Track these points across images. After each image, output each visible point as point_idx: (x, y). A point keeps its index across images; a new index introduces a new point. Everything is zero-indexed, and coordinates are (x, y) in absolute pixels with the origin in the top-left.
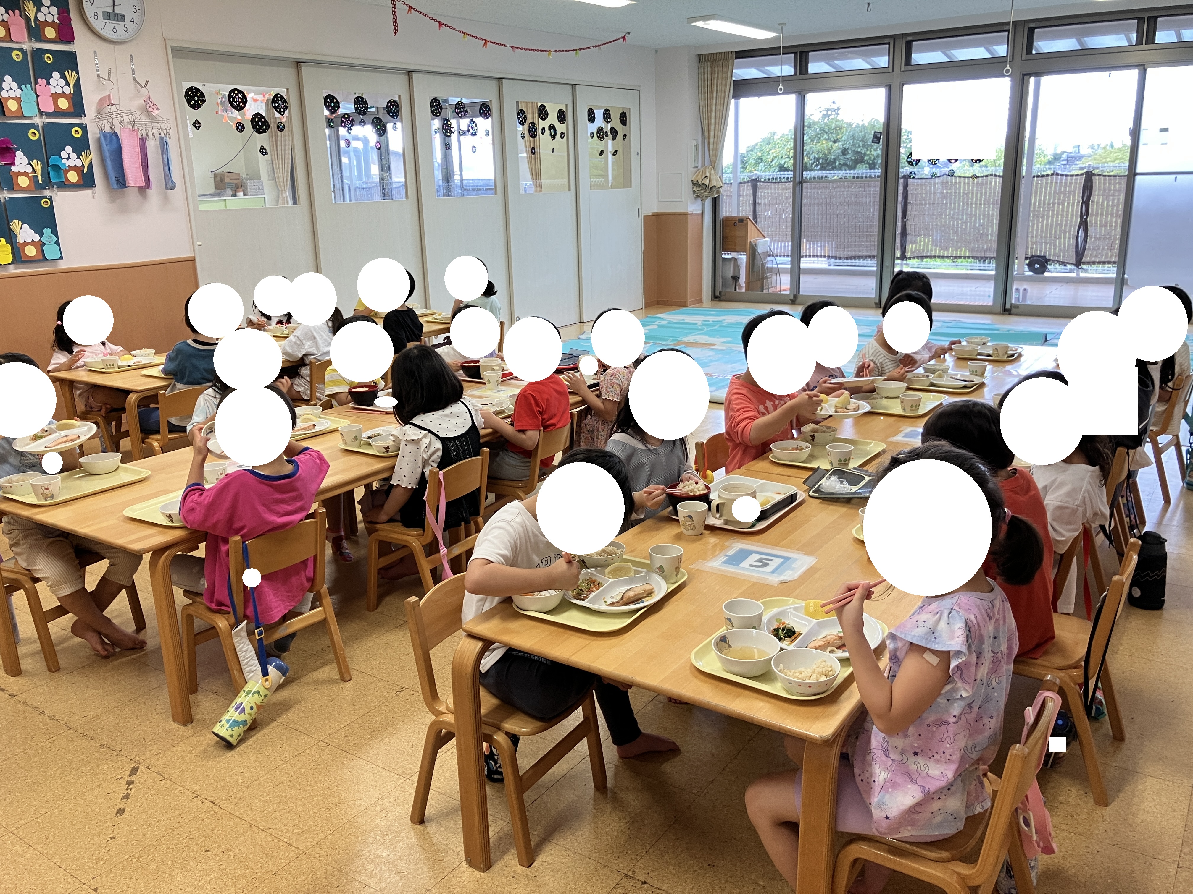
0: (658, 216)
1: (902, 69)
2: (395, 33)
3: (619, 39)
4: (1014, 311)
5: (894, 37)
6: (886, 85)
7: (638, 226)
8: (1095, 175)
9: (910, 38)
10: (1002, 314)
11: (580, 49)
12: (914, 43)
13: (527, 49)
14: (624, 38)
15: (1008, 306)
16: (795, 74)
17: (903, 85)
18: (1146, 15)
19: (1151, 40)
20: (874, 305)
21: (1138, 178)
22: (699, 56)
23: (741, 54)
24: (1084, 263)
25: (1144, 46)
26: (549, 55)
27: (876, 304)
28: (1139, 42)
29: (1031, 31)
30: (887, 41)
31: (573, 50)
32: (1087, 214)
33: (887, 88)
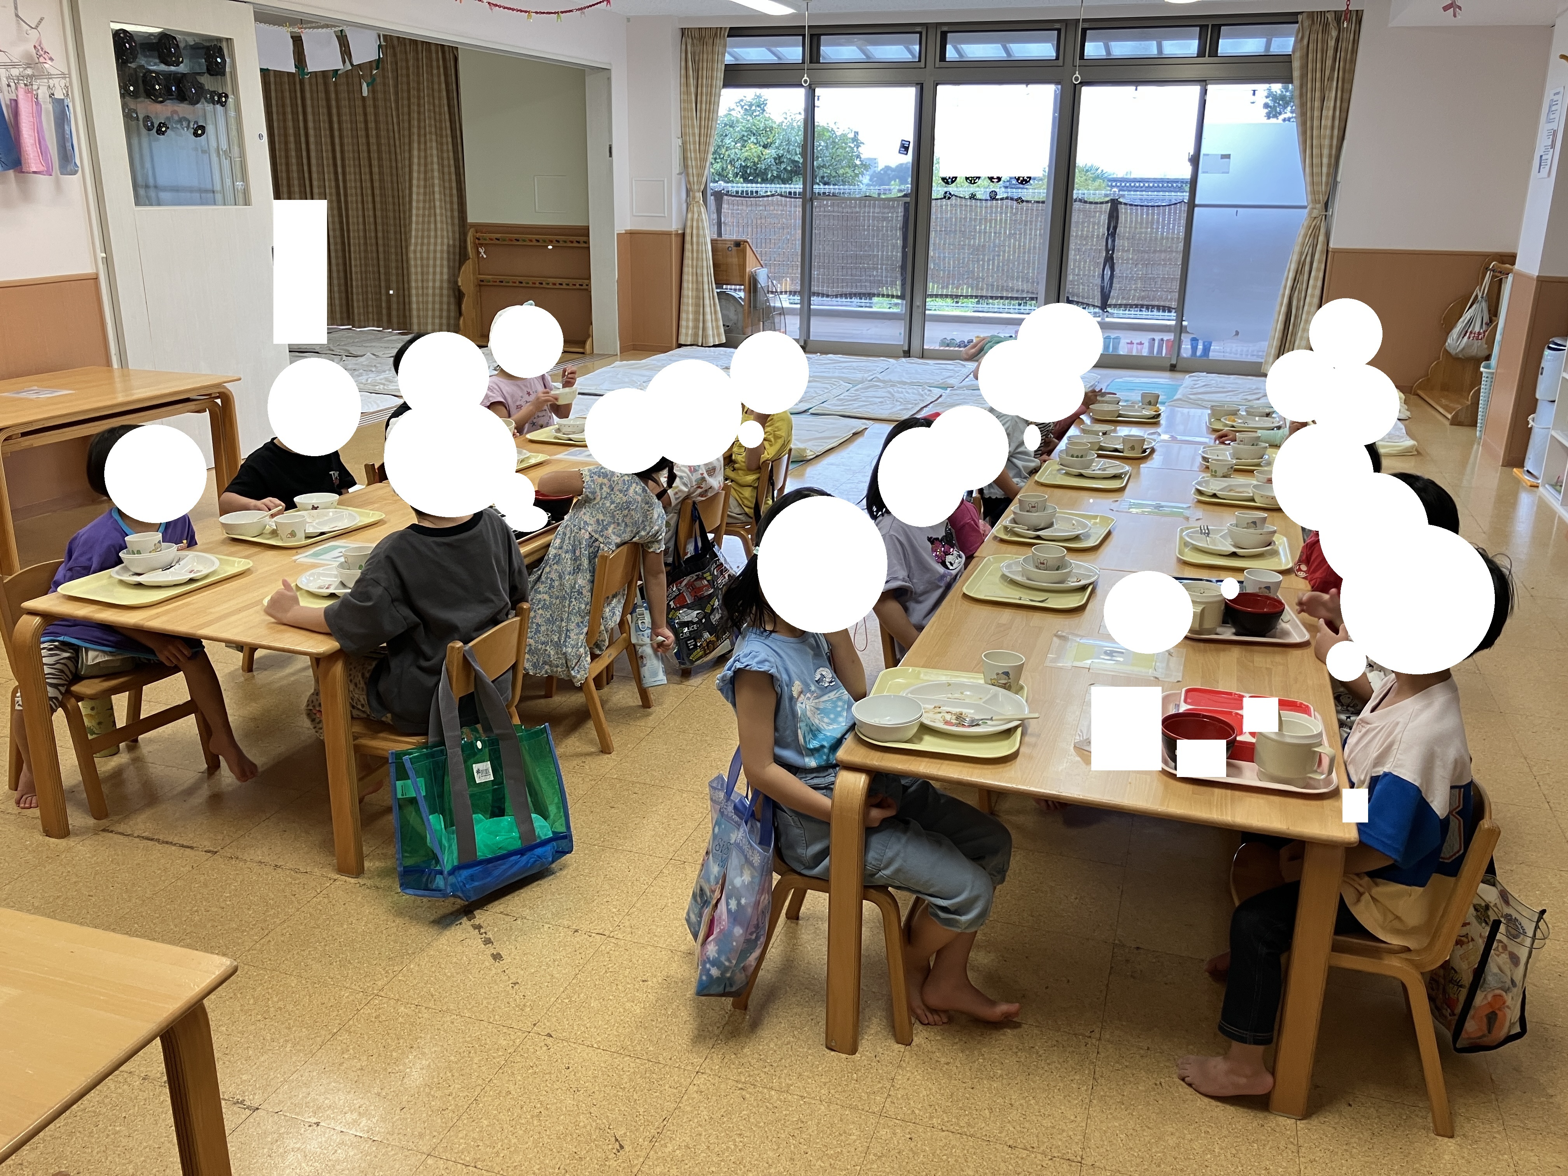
0: (632, 235)
1: (937, 66)
3: (602, 2)
5: (926, 26)
6: (917, 84)
8: (1121, 203)
9: (945, 29)
11: (562, 12)
12: (949, 35)
13: (505, 8)
16: (805, 60)
17: (937, 84)
18: (1210, 23)
19: (1214, 52)
20: (902, 354)
21: (1196, 209)
22: (683, 30)
23: (735, 32)
24: (1110, 306)
25: (1207, 59)
26: (529, 17)
27: (904, 352)
28: (1201, 53)
29: (1084, 31)
30: (919, 30)
31: (555, 13)
32: (1113, 248)
33: (919, 87)
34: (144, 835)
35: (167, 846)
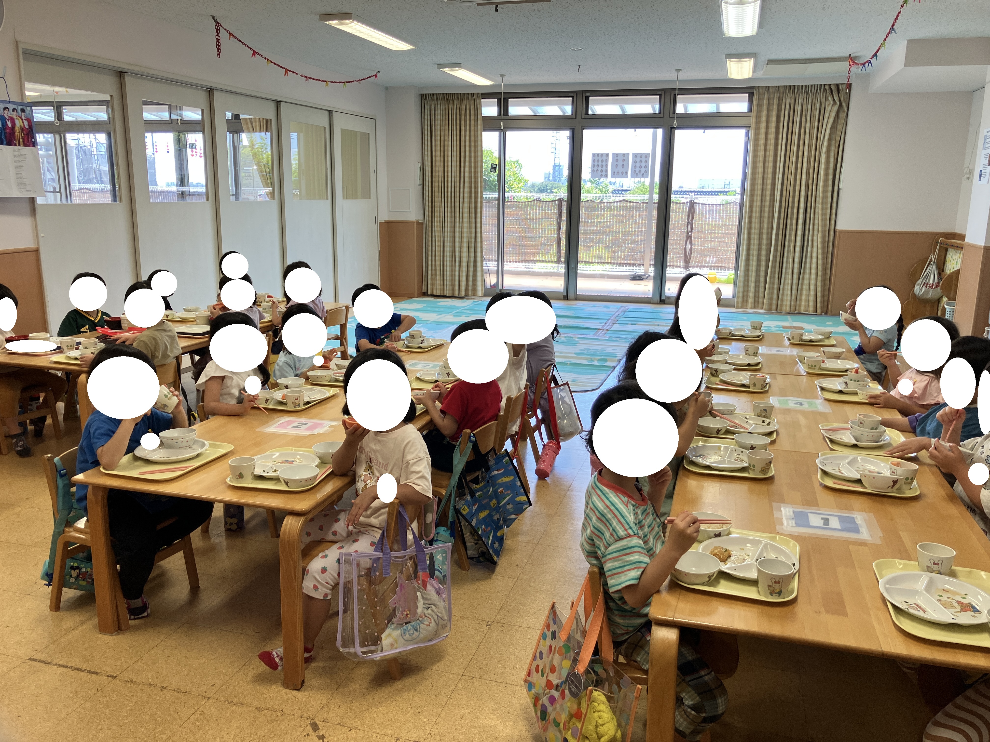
0: (388, 223)
1: (583, 117)
2: (219, 55)
3: (372, 76)
4: (667, 301)
5: (576, 92)
6: (571, 129)
7: (375, 230)
8: (696, 203)
9: (588, 94)
10: (659, 304)
11: (347, 82)
12: (590, 98)
13: (314, 79)
14: (375, 75)
15: (663, 298)
16: (499, 115)
17: (583, 129)
18: (755, 91)
20: (563, 298)
22: (422, 95)
24: (690, 267)
26: (327, 84)
27: (564, 296)
28: (750, 110)
29: (675, 96)
30: (572, 95)
31: (342, 83)
32: (691, 232)
34: (61, 663)
35: (77, 672)
